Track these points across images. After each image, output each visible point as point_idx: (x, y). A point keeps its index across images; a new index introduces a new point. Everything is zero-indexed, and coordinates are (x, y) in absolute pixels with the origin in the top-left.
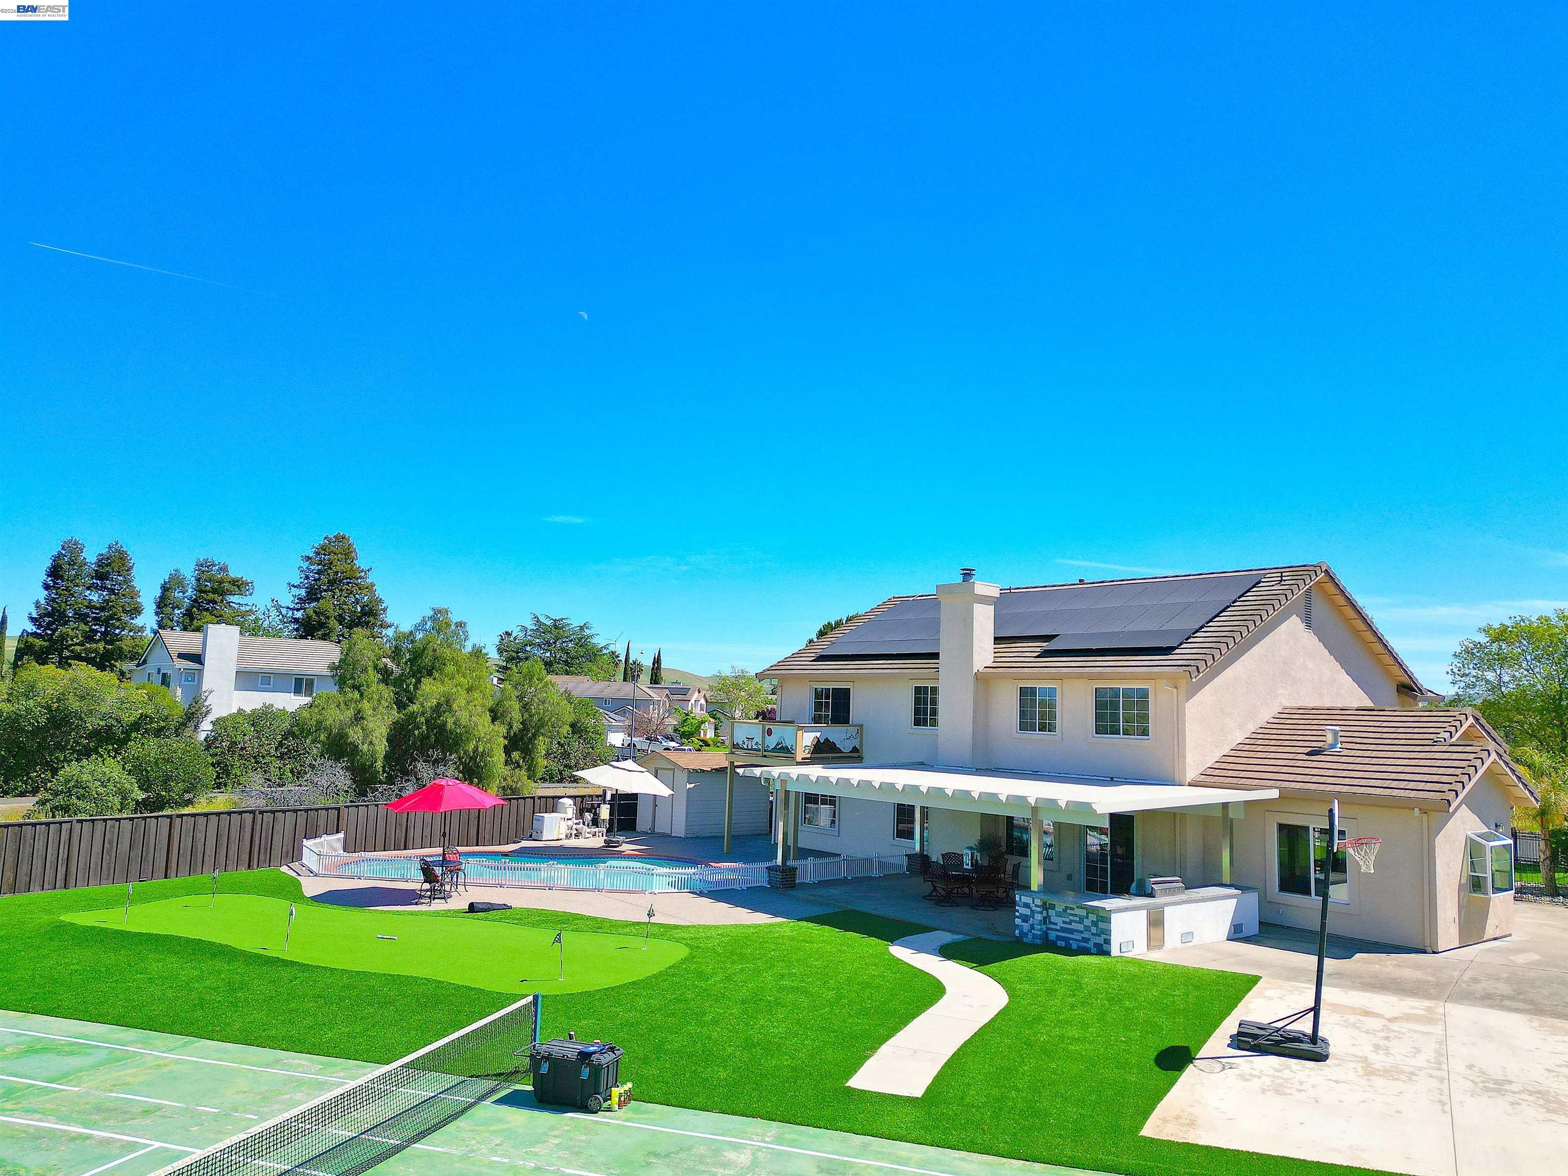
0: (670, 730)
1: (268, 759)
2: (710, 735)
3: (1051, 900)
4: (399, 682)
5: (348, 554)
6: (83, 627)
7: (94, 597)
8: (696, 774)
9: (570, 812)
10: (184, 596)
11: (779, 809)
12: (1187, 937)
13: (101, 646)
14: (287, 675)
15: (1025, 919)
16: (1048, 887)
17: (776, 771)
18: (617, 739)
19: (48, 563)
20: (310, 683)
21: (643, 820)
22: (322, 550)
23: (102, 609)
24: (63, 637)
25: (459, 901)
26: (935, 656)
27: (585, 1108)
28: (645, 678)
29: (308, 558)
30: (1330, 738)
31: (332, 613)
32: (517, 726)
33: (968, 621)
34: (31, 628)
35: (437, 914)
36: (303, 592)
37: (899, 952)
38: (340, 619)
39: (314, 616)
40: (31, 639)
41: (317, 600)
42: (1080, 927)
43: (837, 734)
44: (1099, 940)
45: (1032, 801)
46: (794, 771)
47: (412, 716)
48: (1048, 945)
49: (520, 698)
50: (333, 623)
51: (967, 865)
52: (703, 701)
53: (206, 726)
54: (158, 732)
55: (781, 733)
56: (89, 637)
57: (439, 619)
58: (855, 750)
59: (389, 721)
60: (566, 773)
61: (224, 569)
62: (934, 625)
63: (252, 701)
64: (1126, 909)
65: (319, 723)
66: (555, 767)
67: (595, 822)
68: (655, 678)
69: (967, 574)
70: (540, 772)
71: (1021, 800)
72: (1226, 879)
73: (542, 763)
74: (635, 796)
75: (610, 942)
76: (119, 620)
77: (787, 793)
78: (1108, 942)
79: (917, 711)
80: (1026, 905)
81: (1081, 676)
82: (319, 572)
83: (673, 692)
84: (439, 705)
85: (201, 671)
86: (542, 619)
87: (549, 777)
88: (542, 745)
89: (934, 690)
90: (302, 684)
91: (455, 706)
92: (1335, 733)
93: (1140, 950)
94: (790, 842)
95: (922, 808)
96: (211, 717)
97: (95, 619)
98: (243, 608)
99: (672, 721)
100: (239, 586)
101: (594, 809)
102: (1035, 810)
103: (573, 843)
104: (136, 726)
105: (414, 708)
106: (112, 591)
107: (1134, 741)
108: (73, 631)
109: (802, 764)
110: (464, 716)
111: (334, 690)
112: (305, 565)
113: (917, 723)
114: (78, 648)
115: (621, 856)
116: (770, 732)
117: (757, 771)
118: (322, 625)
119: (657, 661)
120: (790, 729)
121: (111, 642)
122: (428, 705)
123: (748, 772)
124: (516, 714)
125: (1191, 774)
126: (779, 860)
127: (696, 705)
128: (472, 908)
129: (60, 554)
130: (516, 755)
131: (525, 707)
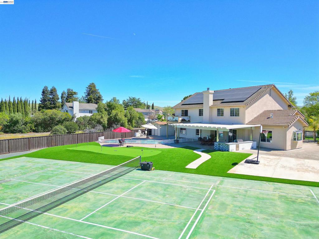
0: (156, 118)
1: (86, 125)
2: (164, 118)
3: (220, 143)
4: (108, 111)
5: (94, 87)
6: (49, 102)
7: (51, 96)
8: (161, 125)
9: (140, 132)
10: (66, 96)
11: (176, 131)
12: (243, 149)
13: (53, 105)
14: (87, 110)
15: (216, 146)
16: (219, 141)
17: (175, 124)
18: (146, 120)
19: (42, 91)
20: (92, 111)
21: (153, 133)
22: (90, 86)
23: (52, 99)
24: (46, 104)
25: (125, 146)
26: (203, 104)
27: (148, 170)
28: (151, 108)
29: (87, 88)
30: (271, 116)
31: (93, 98)
32: (129, 118)
33: (208, 97)
34: (40, 103)
35: (122, 147)
36: (87, 94)
37: (195, 151)
38: (94, 99)
39: (89, 99)
40: (41, 105)
41: (90, 95)
42: (225, 147)
43: (186, 118)
44: (228, 149)
45: (217, 128)
46: (178, 124)
47: (111, 117)
48: (219, 150)
49: (129, 113)
50: (93, 100)
51: (208, 139)
52: (162, 112)
53: (76, 119)
54: (68, 121)
55: (176, 118)
56: (51, 104)
57: (114, 99)
58: (189, 120)
59: (107, 118)
60: (138, 126)
61: (72, 90)
62: (202, 98)
63: (83, 115)
64: (232, 144)
65: (95, 118)
66: (136, 125)
67: (145, 134)
68: (153, 108)
69: (208, 89)
70: (134, 126)
71: (215, 127)
72: (251, 139)
73: (134, 124)
74: (151, 129)
75: (149, 151)
76: (55, 101)
77: (177, 128)
78: (229, 149)
79: (200, 113)
80: (216, 144)
81: (228, 106)
82: (89, 90)
83: (156, 111)
84: (115, 115)
85: (73, 110)
86: (131, 98)
87: (135, 127)
88: (134, 121)
89: (203, 110)
90: (90, 112)
91: (118, 115)
92: (272, 115)
93: (235, 151)
94: (178, 136)
95: (201, 130)
96: (76, 118)
97: (51, 101)
98: (76, 98)
99: (157, 116)
100: (75, 93)
101: (144, 132)
102: (217, 129)
103: (141, 137)
104: (64, 120)
105: (111, 115)
106: (54, 95)
107: (237, 117)
108: (48, 103)
109: (180, 123)
110: (120, 116)
111: (97, 112)
112: (87, 89)
113: (200, 115)
114: (49, 106)
115: (150, 139)
116: (174, 118)
117: (172, 124)
118: (91, 100)
119: (153, 105)
120: (177, 117)
121: (54, 105)
122: (114, 115)
123: (170, 125)
124: (129, 116)
125: (246, 123)
126: (176, 139)
127: (161, 113)
128: (127, 146)
129: (44, 89)
130: (129, 123)
131: (130, 115)
